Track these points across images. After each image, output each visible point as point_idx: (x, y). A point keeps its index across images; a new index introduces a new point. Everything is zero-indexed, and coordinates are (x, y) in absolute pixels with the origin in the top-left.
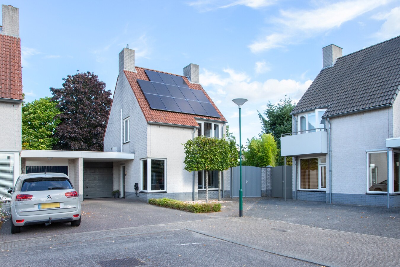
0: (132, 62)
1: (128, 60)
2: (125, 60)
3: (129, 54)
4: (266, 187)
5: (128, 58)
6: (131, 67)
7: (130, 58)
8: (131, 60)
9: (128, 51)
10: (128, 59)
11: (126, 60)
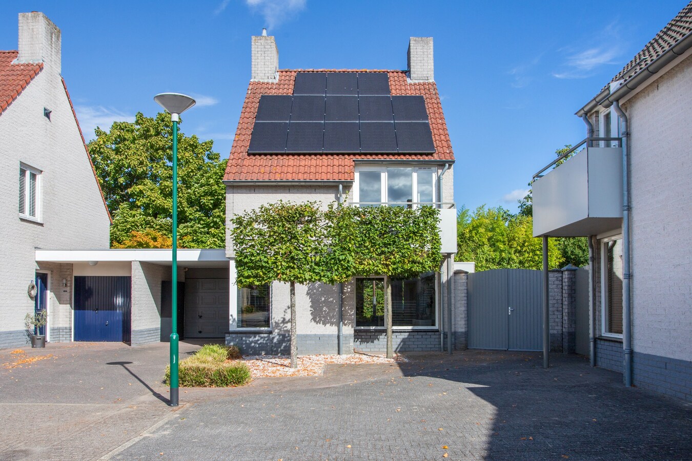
0: (267, 63)
1: (259, 61)
2: (253, 60)
3: (262, 47)
4: (560, 324)
5: (260, 55)
6: (267, 72)
7: (263, 55)
8: (266, 58)
9: (259, 41)
10: (259, 58)
11: (257, 61)
